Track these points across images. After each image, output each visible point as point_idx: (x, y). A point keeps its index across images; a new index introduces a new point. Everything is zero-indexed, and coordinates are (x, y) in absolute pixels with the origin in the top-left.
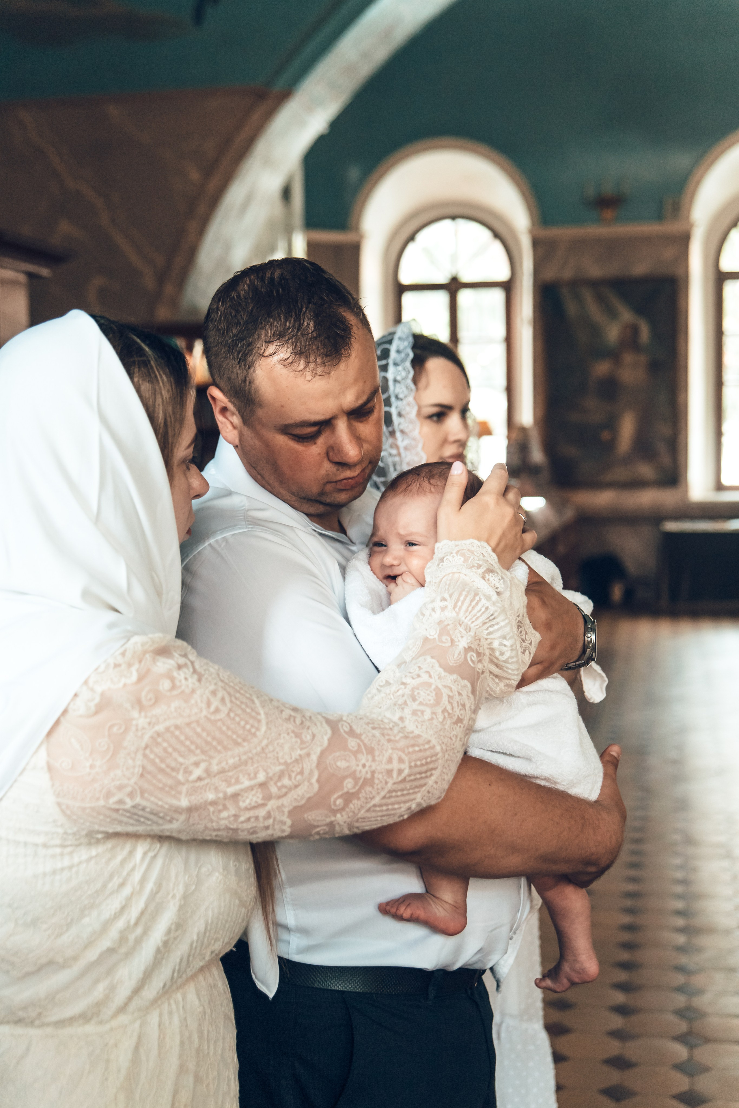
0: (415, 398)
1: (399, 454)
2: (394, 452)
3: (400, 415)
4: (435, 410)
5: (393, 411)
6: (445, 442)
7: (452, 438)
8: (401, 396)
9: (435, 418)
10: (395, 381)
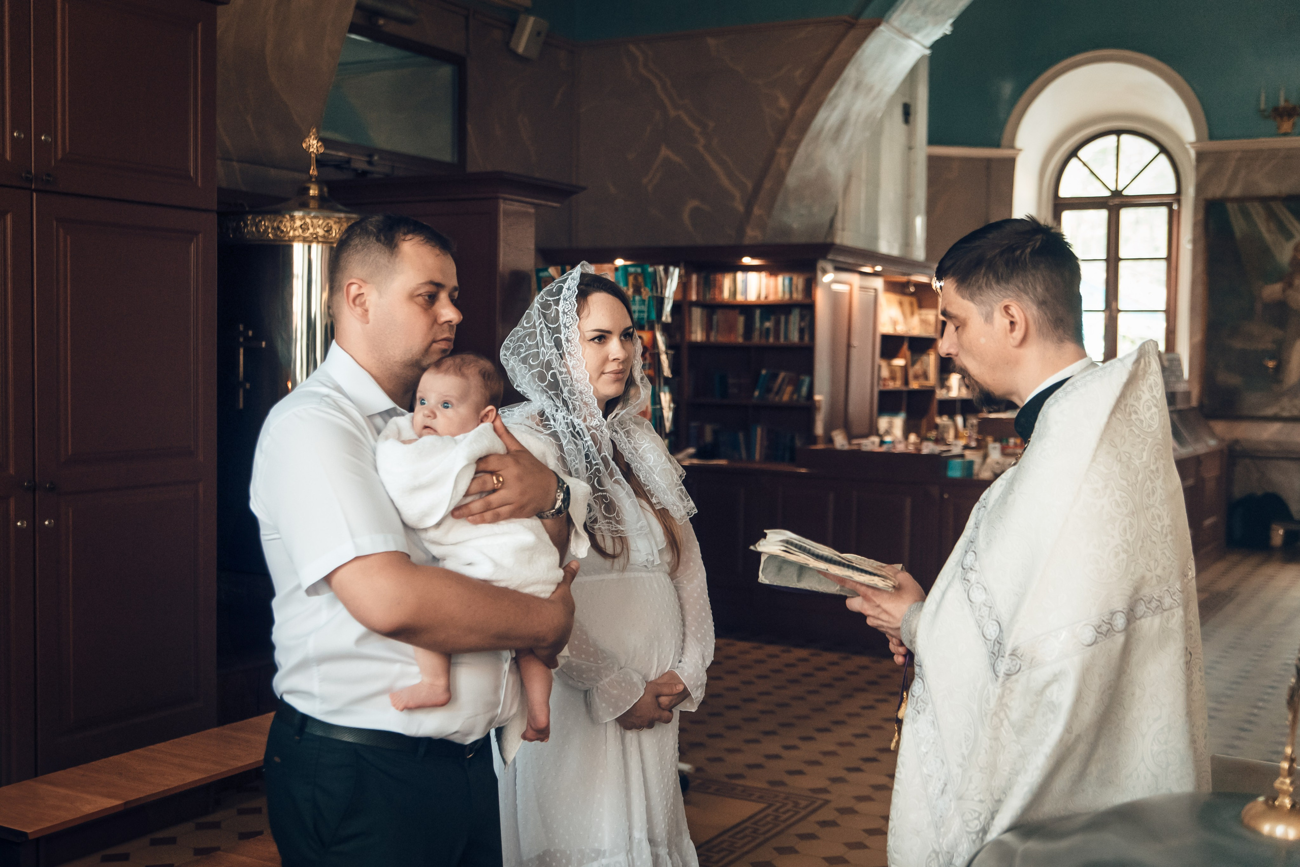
0: (579, 327)
1: (569, 372)
2: (564, 370)
3: (568, 340)
4: (597, 334)
5: (563, 337)
6: (606, 360)
7: (611, 357)
8: (568, 325)
9: (596, 340)
10: (564, 313)
